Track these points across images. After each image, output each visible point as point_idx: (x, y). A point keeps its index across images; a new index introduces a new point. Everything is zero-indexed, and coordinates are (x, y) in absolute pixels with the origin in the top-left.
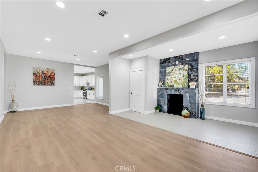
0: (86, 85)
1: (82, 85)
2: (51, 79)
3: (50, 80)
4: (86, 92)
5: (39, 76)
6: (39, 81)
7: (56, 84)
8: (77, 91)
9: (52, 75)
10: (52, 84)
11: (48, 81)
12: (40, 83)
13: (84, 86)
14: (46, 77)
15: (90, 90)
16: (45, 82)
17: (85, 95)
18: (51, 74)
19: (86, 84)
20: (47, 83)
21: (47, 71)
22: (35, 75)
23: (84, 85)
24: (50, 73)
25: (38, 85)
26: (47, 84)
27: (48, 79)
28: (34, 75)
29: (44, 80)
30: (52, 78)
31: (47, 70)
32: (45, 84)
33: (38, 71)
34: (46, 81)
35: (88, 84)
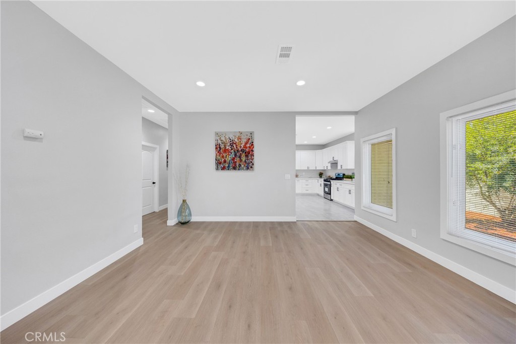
0: (329, 168)
1: (320, 168)
2: (247, 156)
3: (244, 159)
4: (329, 183)
5: (225, 151)
6: (225, 162)
7: (255, 166)
8: (310, 181)
9: (248, 145)
10: (249, 166)
11: (241, 160)
12: (227, 165)
13: (324, 170)
14: (238, 151)
15: (338, 178)
16: (236, 162)
17: (327, 190)
18: (246, 143)
19: (330, 164)
20: (240, 165)
21: (239, 138)
22: (218, 148)
23: (325, 168)
24: (244, 141)
25: (223, 168)
26: (240, 168)
27: (240, 157)
28: (216, 148)
29: (233, 159)
30: (249, 153)
31: (238, 134)
32: (234, 168)
33: (223, 139)
34: (237, 159)
35: (334, 164)
